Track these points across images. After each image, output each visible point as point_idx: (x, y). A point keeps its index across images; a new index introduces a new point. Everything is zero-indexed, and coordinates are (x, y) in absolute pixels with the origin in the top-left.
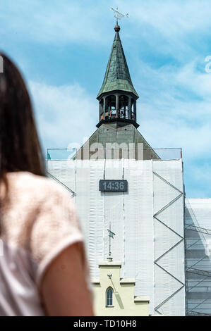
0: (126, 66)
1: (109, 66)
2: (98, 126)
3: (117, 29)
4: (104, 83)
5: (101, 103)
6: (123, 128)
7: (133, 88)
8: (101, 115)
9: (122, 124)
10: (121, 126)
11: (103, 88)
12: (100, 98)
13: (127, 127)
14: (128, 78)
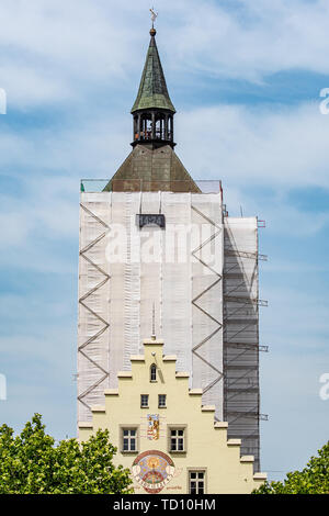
0: (163, 77)
1: (144, 76)
2: (133, 145)
3: (153, 34)
4: (139, 97)
5: (136, 118)
6: (159, 150)
7: (170, 103)
8: (135, 133)
9: (158, 144)
10: (156, 148)
11: (137, 102)
12: (135, 113)
13: (163, 149)
14: (164, 92)
